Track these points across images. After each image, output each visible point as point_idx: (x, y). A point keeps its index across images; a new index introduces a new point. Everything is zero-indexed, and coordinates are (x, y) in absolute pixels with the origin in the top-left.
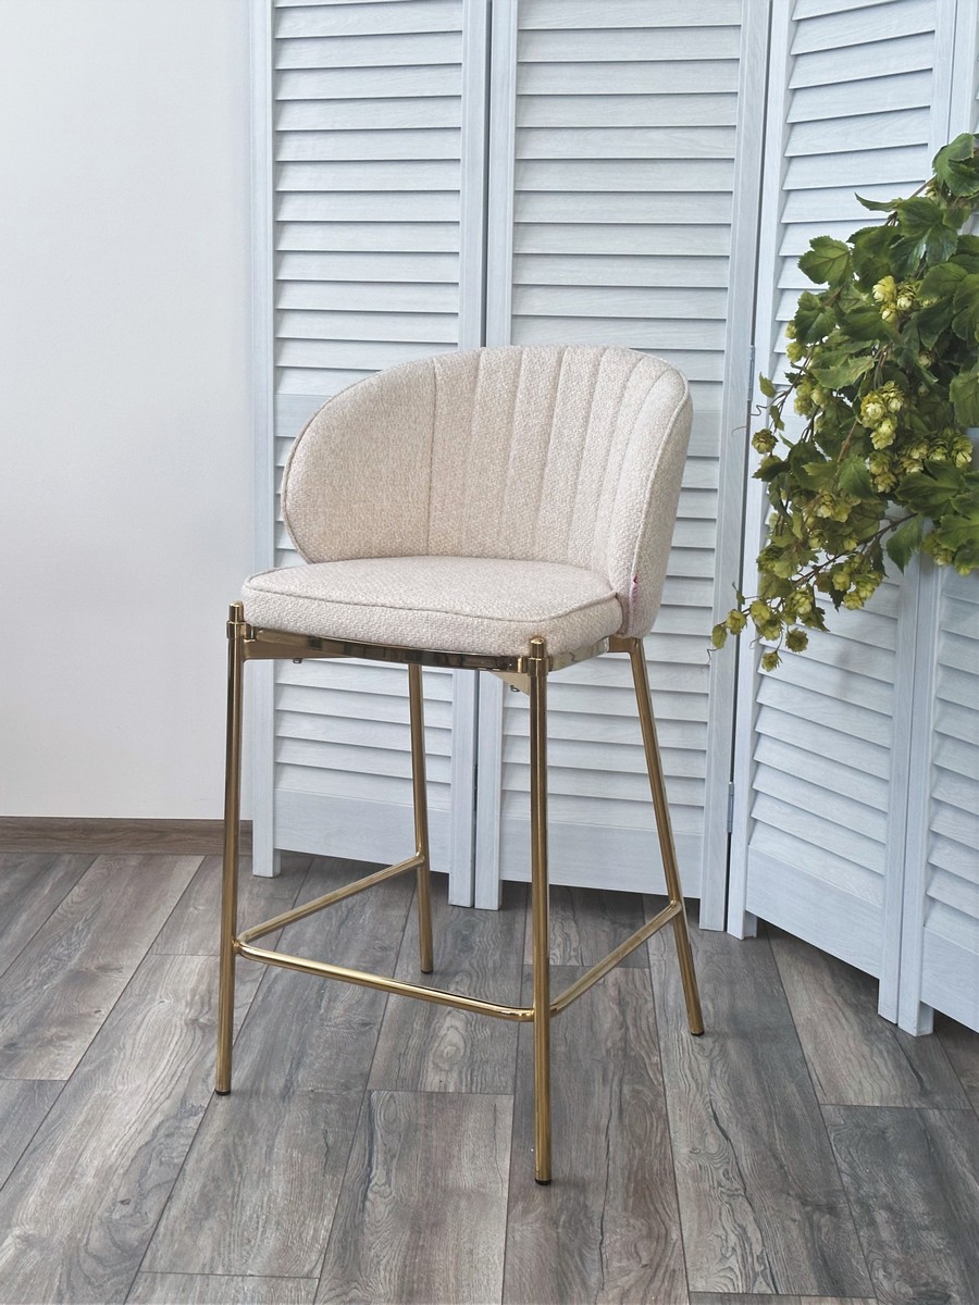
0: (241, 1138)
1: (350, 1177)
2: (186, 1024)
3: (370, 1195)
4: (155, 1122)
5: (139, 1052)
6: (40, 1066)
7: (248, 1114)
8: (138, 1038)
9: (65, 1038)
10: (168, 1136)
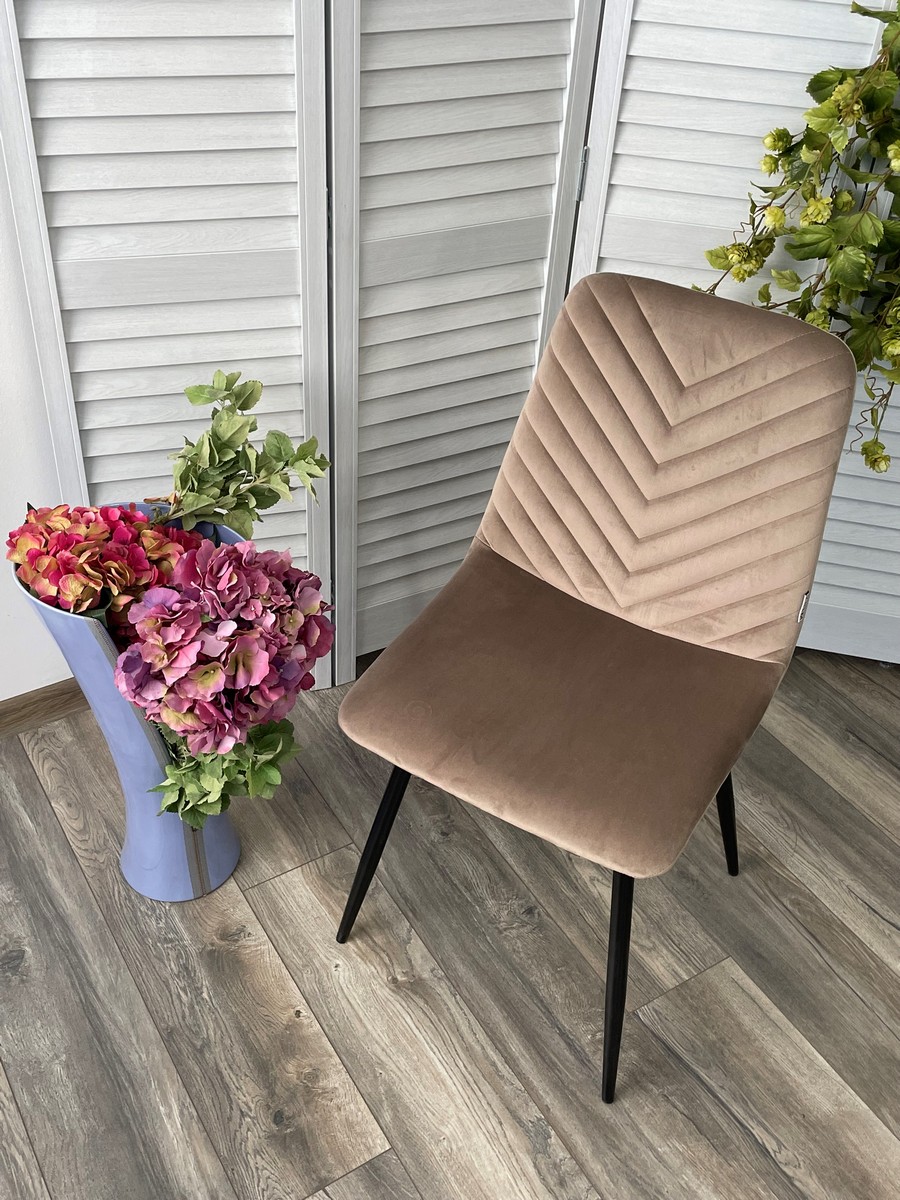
0: (618, 1149)
1: (748, 1153)
2: (393, 991)
3: (785, 1169)
4: (531, 1170)
5: (402, 1061)
6: (342, 1137)
7: (586, 1110)
8: (375, 1035)
9: (314, 1076)
10: (562, 1183)
